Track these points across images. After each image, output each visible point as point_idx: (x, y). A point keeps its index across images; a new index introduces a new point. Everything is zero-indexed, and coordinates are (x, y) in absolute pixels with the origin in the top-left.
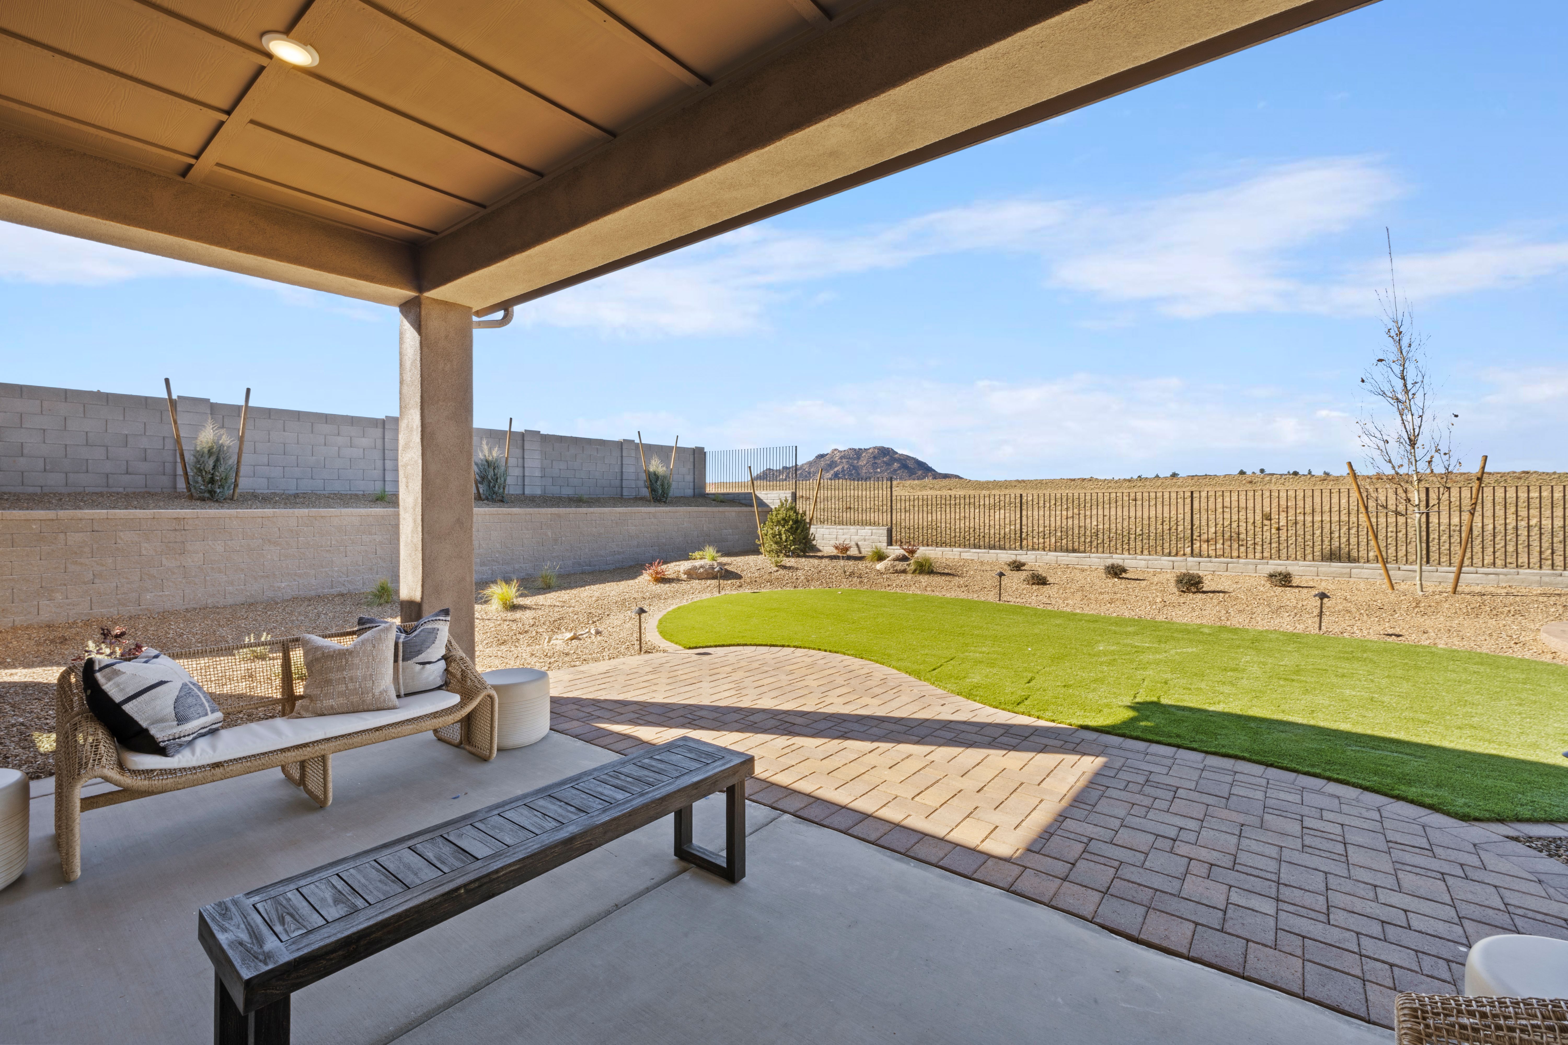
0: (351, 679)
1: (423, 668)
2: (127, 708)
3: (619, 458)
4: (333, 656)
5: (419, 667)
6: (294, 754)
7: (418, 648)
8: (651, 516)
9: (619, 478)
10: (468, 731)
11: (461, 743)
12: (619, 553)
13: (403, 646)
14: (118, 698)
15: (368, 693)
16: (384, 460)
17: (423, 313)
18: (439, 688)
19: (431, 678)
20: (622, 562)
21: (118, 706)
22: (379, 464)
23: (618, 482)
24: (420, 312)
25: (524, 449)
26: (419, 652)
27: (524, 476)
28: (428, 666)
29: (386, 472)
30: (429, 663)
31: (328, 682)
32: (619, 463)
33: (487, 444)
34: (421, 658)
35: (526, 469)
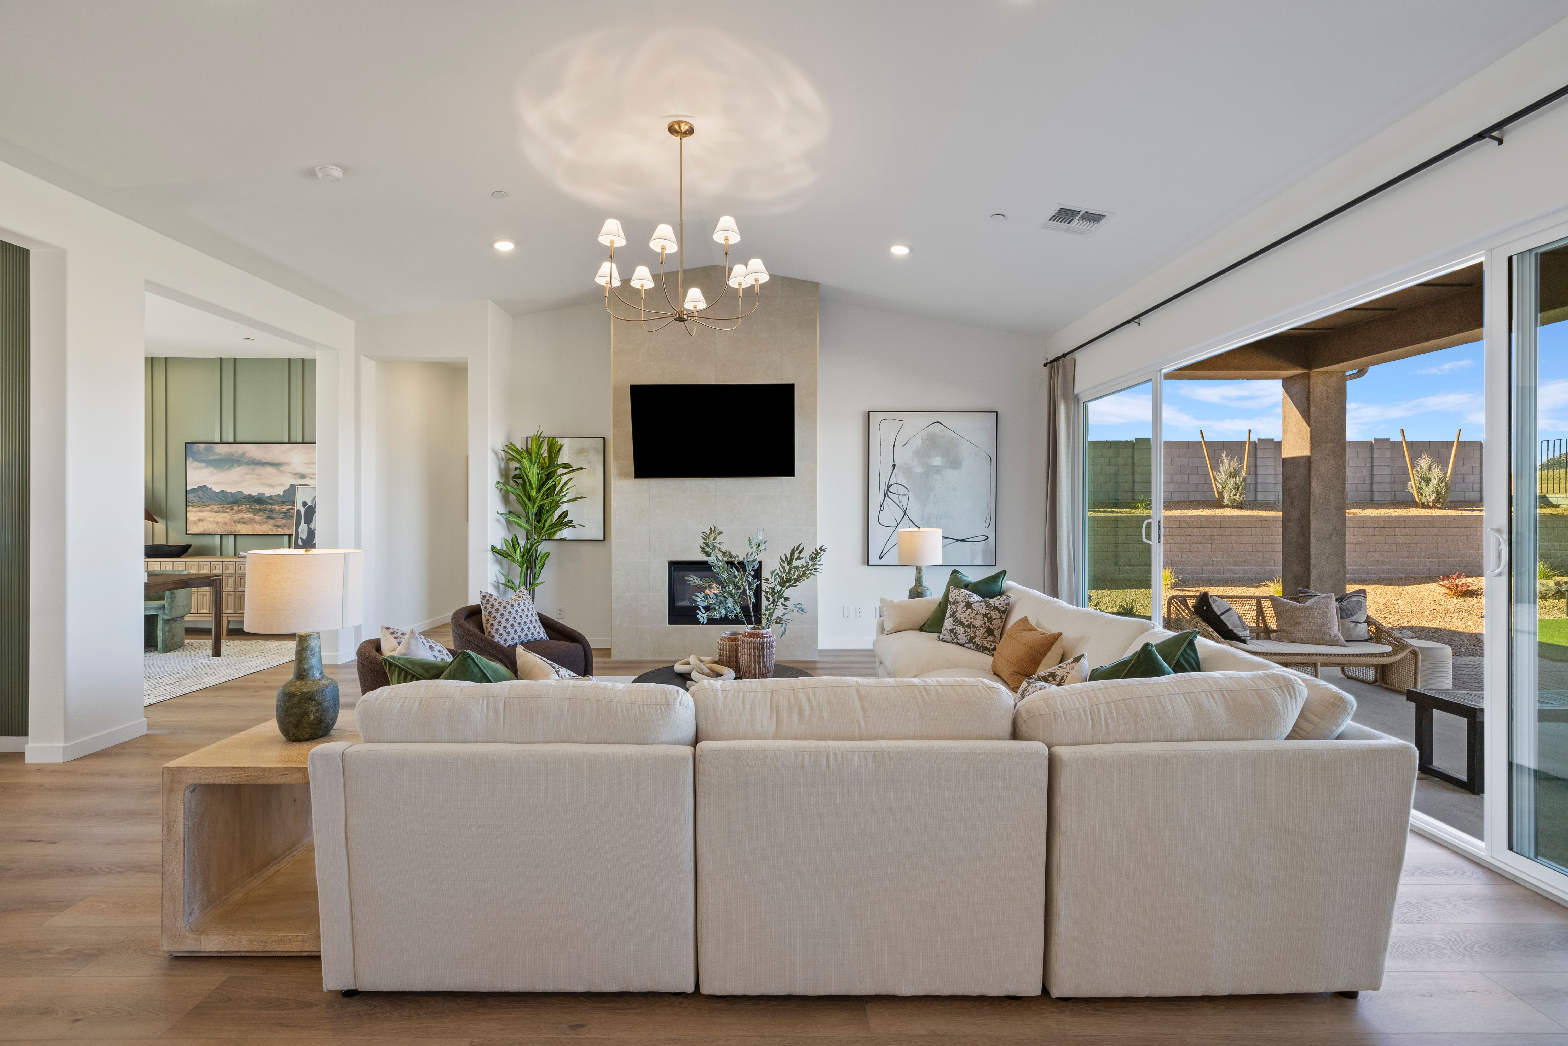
0: (1314, 624)
1: (1356, 625)
2: (1222, 617)
3: (1369, 460)
4: (1299, 609)
5: (1353, 624)
6: (1302, 658)
7: (1351, 612)
8: (1427, 524)
9: (1368, 481)
10: (1383, 676)
11: (1376, 681)
12: (1383, 563)
13: (1340, 609)
14: (1218, 613)
15: (1326, 634)
16: (1133, 474)
17: (1311, 383)
18: (1366, 640)
19: (1361, 633)
20: (1388, 573)
21: (1219, 616)
22: (1130, 477)
23: (1367, 487)
24: (1309, 383)
25: (1256, 458)
26: (1352, 615)
27: (1256, 484)
28: (1359, 624)
29: (1136, 484)
30: (1360, 623)
31: (1299, 624)
32: (1368, 465)
33: (1227, 456)
34: (1354, 618)
35: (1259, 477)
